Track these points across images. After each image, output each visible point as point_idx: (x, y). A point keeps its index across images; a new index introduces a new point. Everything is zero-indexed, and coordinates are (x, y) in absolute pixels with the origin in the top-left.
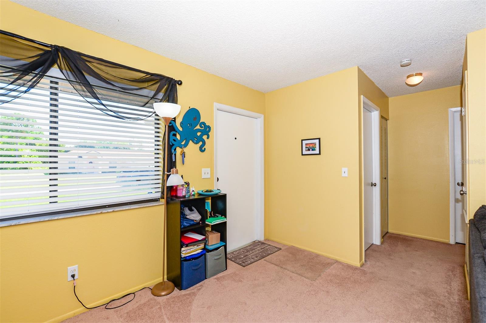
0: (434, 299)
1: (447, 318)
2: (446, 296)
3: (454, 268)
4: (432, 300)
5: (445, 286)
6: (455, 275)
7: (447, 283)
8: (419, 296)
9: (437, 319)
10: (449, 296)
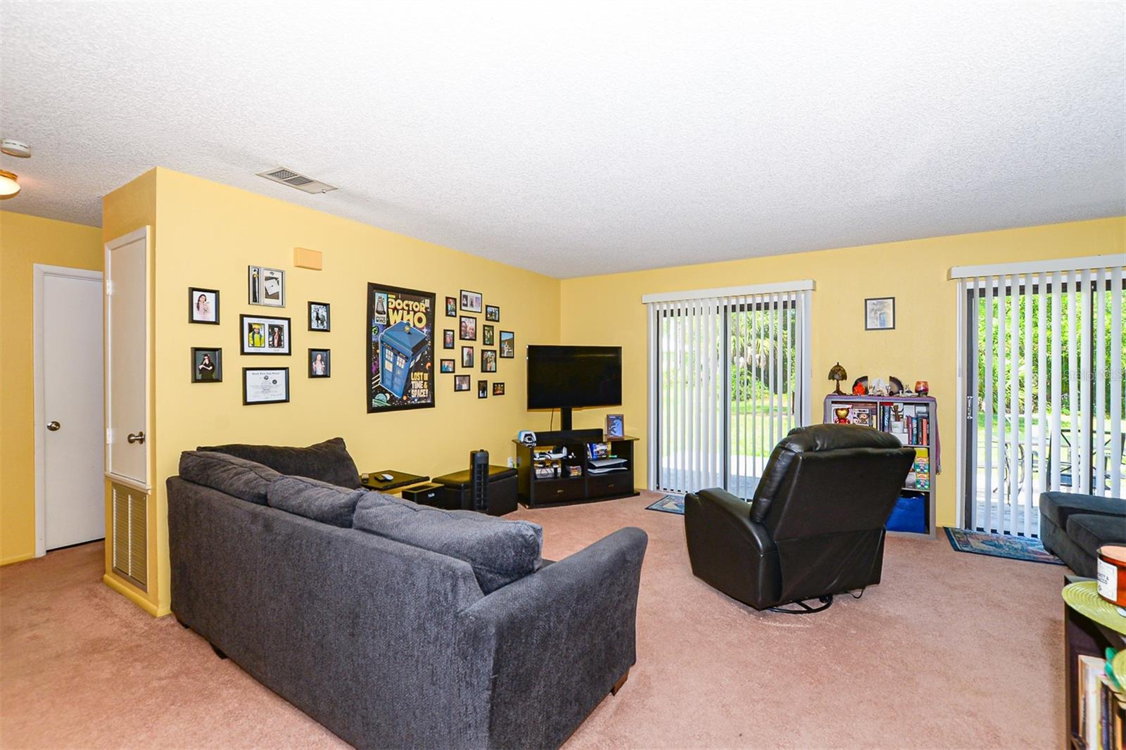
0: (116, 647)
1: (160, 655)
2: (126, 633)
3: (90, 590)
4: (116, 650)
5: (110, 620)
6: (104, 598)
7: (108, 616)
8: (90, 661)
9: (151, 666)
10: (130, 629)
